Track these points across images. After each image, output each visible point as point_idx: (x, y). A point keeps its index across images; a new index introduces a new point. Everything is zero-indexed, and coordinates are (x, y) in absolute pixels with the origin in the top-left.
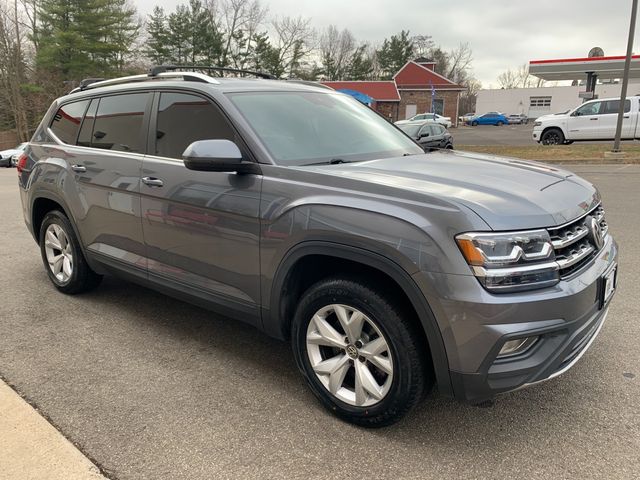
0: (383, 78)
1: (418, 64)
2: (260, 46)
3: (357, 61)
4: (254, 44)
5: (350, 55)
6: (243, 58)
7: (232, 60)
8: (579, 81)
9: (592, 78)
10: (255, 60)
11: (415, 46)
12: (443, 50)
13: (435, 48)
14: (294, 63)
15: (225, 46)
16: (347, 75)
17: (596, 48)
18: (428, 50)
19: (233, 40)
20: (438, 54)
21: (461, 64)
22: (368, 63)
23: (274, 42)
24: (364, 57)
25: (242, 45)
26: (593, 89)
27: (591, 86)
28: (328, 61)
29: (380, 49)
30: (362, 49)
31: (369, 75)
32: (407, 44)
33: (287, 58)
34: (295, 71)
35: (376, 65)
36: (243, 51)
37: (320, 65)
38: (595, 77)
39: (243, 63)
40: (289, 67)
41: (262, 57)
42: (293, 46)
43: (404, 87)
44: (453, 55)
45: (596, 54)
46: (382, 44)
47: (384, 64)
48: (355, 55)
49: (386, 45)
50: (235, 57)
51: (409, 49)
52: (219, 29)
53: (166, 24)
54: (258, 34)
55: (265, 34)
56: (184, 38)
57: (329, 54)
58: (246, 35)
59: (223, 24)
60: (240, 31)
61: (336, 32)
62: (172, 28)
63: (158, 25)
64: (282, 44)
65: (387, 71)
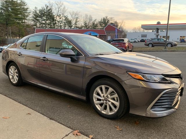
0: (101, 29)
1: (111, 25)
2: (66, 19)
3: (94, 24)
4: (64, 18)
5: (91, 22)
6: (61, 22)
7: (57, 23)
8: (154, 31)
9: (158, 29)
10: (64, 23)
11: (110, 20)
12: (117, 21)
13: (115, 21)
14: (76, 24)
15: (55, 19)
16: (91, 28)
17: (159, 22)
18: (113, 21)
19: (58, 17)
21: (122, 25)
22: (97, 24)
23: (70, 18)
24: (95, 23)
25: (60, 18)
26: (158, 33)
27: (158, 32)
28: (85, 24)
29: (100, 21)
30: (95, 21)
31: (97, 28)
32: (107, 19)
33: (73, 22)
34: (76, 26)
35: (99, 25)
36: (61, 20)
37: (83, 25)
39: (61, 23)
40: (74, 25)
41: (66, 22)
42: (75, 19)
43: (107, 31)
44: (120, 23)
47: (101, 25)
48: (93, 22)
49: (102, 20)
51: (108, 21)
52: (53, 14)
53: (38, 12)
54: (65, 16)
55: (67, 16)
56: (44, 16)
57: (85, 22)
58: (62, 16)
59: (55, 12)
60: (60, 14)
61: (87, 16)
62: (40, 13)
63: (36, 12)
64: (72, 19)
65: (102, 27)
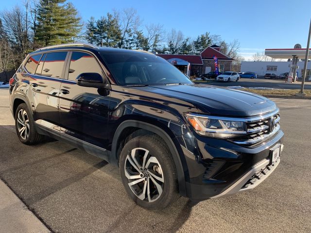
0: (196, 54)
1: (212, 48)
2: (139, 36)
4: (136, 36)
5: (181, 43)
6: (131, 42)
7: (125, 42)
9: (295, 58)
10: (136, 43)
11: (212, 39)
12: (226, 42)
13: (222, 41)
14: (155, 45)
15: (122, 36)
16: (179, 52)
17: (298, 44)
18: (219, 42)
19: (126, 33)
20: (223, 43)
21: (235, 49)
22: (189, 46)
23: (145, 35)
24: (188, 44)
25: (130, 36)
27: (295, 62)
28: (171, 45)
29: (196, 40)
30: (187, 40)
31: (190, 52)
32: (208, 38)
33: (151, 43)
34: (155, 49)
35: (193, 48)
36: (131, 38)
37: (167, 47)
38: (297, 58)
39: (130, 44)
40: (152, 47)
41: (140, 42)
42: (154, 37)
43: (205, 58)
44: (231, 44)
45: (298, 47)
46: (197, 38)
47: (197, 47)
48: (183, 43)
49: (199, 38)
50: (127, 41)
51: (209, 41)
52: (120, 28)
53: (95, 25)
54: (138, 31)
55: (141, 31)
56: (103, 31)
57: (171, 42)
58: (132, 31)
59: (122, 26)
60: (130, 29)
61: (175, 32)
62: (98, 26)
63: (92, 25)
64: (149, 36)
65: (198, 50)
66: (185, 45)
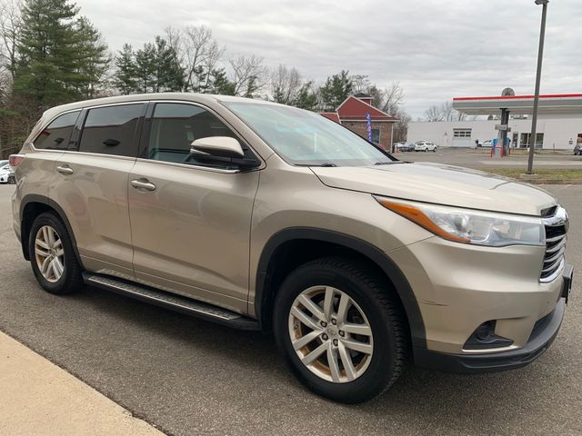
0: (326, 111)
1: (358, 99)
2: (218, 80)
4: (213, 78)
5: (297, 91)
6: (203, 90)
7: (192, 92)
8: (494, 116)
9: (505, 114)
10: (214, 92)
11: (354, 83)
12: (378, 88)
13: (372, 85)
14: (248, 96)
15: (186, 79)
17: (508, 89)
18: (365, 88)
19: (193, 74)
20: (374, 90)
21: (394, 100)
22: (313, 97)
23: (230, 77)
24: (310, 92)
25: (202, 79)
26: (507, 123)
27: (505, 121)
28: (279, 95)
29: (324, 86)
30: (308, 85)
31: (314, 107)
32: (347, 81)
33: (241, 91)
35: (320, 99)
36: (203, 84)
38: (508, 113)
41: (220, 90)
42: (247, 81)
43: (346, 119)
44: (386, 92)
45: (508, 93)
46: (326, 81)
47: (327, 99)
48: (301, 90)
49: (329, 83)
50: (195, 89)
51: (348, 86)
52: (181, 65)
53: (133, 59)
54: (216, 70)
55: (222, 70)
56: (150, 72)
57: (279, 89)
58: (206, 70)
59: (185, 61)
60: (201, 67)
61: (285, 71)
62: (139, 62)
63: (126, 59)
64: (238, 79)
65: (329, 105)
66: (305, 94)
